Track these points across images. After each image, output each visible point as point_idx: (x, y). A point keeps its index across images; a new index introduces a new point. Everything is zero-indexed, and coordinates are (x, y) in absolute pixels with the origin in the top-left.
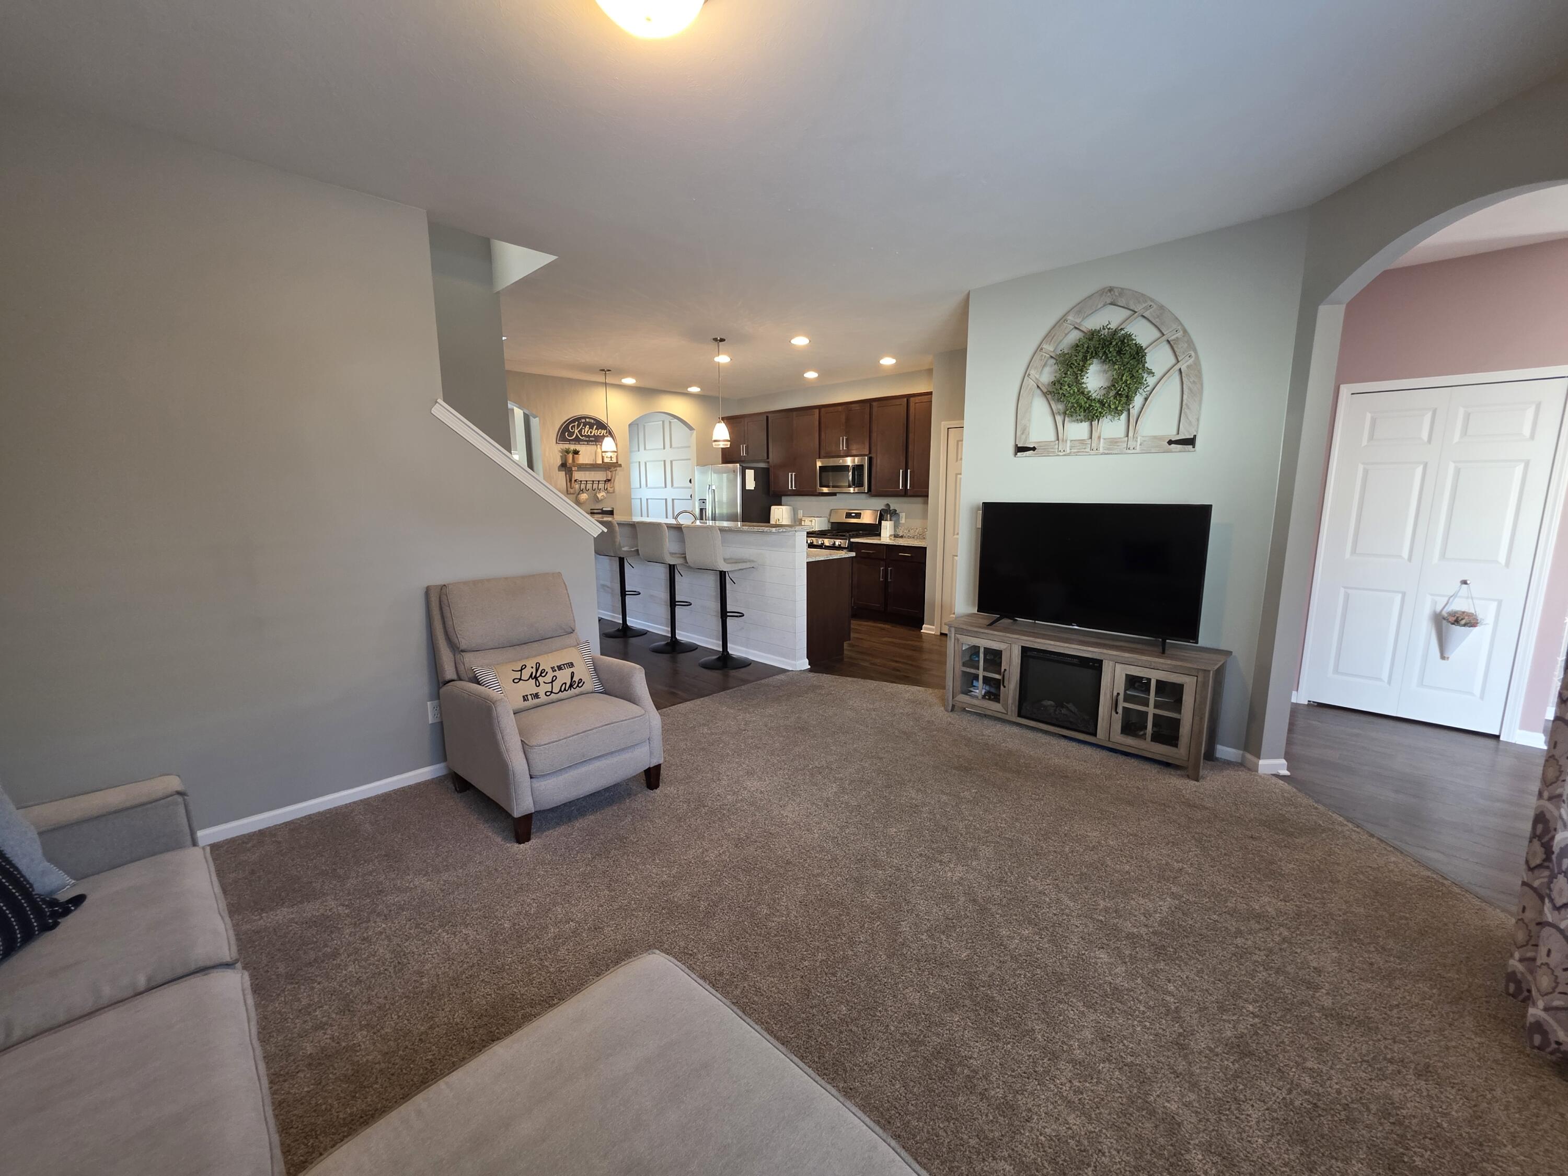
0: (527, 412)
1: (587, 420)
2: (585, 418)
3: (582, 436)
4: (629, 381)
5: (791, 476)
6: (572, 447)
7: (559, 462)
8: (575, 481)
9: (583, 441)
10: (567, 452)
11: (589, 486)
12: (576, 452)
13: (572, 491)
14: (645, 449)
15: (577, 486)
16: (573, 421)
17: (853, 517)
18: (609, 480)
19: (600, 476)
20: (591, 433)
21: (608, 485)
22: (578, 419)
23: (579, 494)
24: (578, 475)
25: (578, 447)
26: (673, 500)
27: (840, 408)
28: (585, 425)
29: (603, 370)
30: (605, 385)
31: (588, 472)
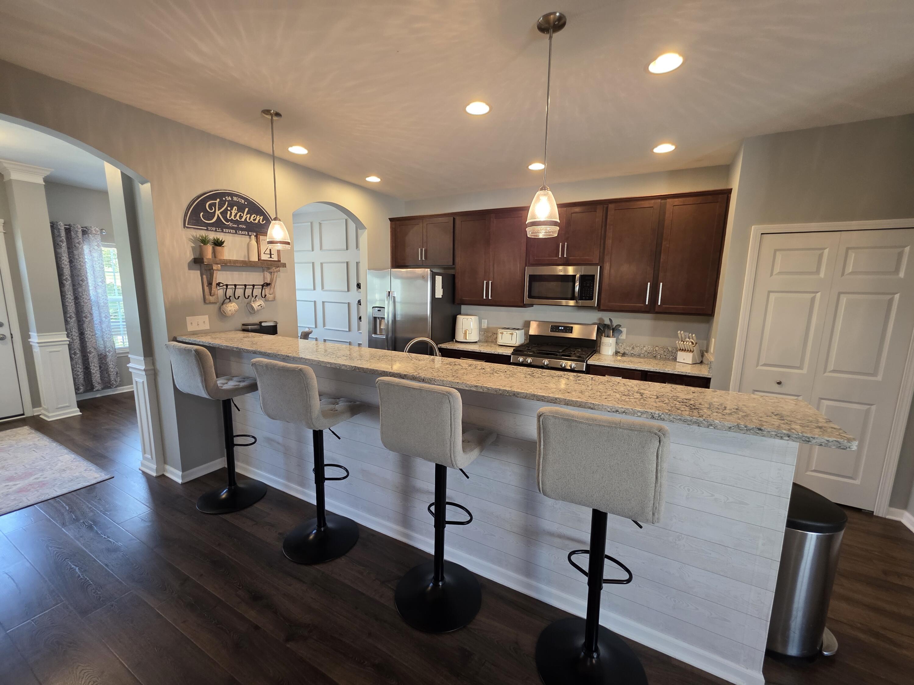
0: (130, 173)
1: (235, 199)
2: (231, 195)
3: (227, 220)
5: (487, 284)
6: (212, 235)
7: (190, 256)
8: (218, 284)
9: (228, 227)
10: (204, 241)
11: (239, 292)
12: (218, 243)
13: (212, 299)
15: (220, 292)
16: (212, 197)
17: (562, 331)
18: (268, 285)
20: (241, 217)
21: (267, 290)
22: (220, 195)
23: (223, 304)
24: (221, 276)
25: (221, 236)
26: (323, 302)
29: (267, 112)
30: (259, 153)
31: (237, 272)
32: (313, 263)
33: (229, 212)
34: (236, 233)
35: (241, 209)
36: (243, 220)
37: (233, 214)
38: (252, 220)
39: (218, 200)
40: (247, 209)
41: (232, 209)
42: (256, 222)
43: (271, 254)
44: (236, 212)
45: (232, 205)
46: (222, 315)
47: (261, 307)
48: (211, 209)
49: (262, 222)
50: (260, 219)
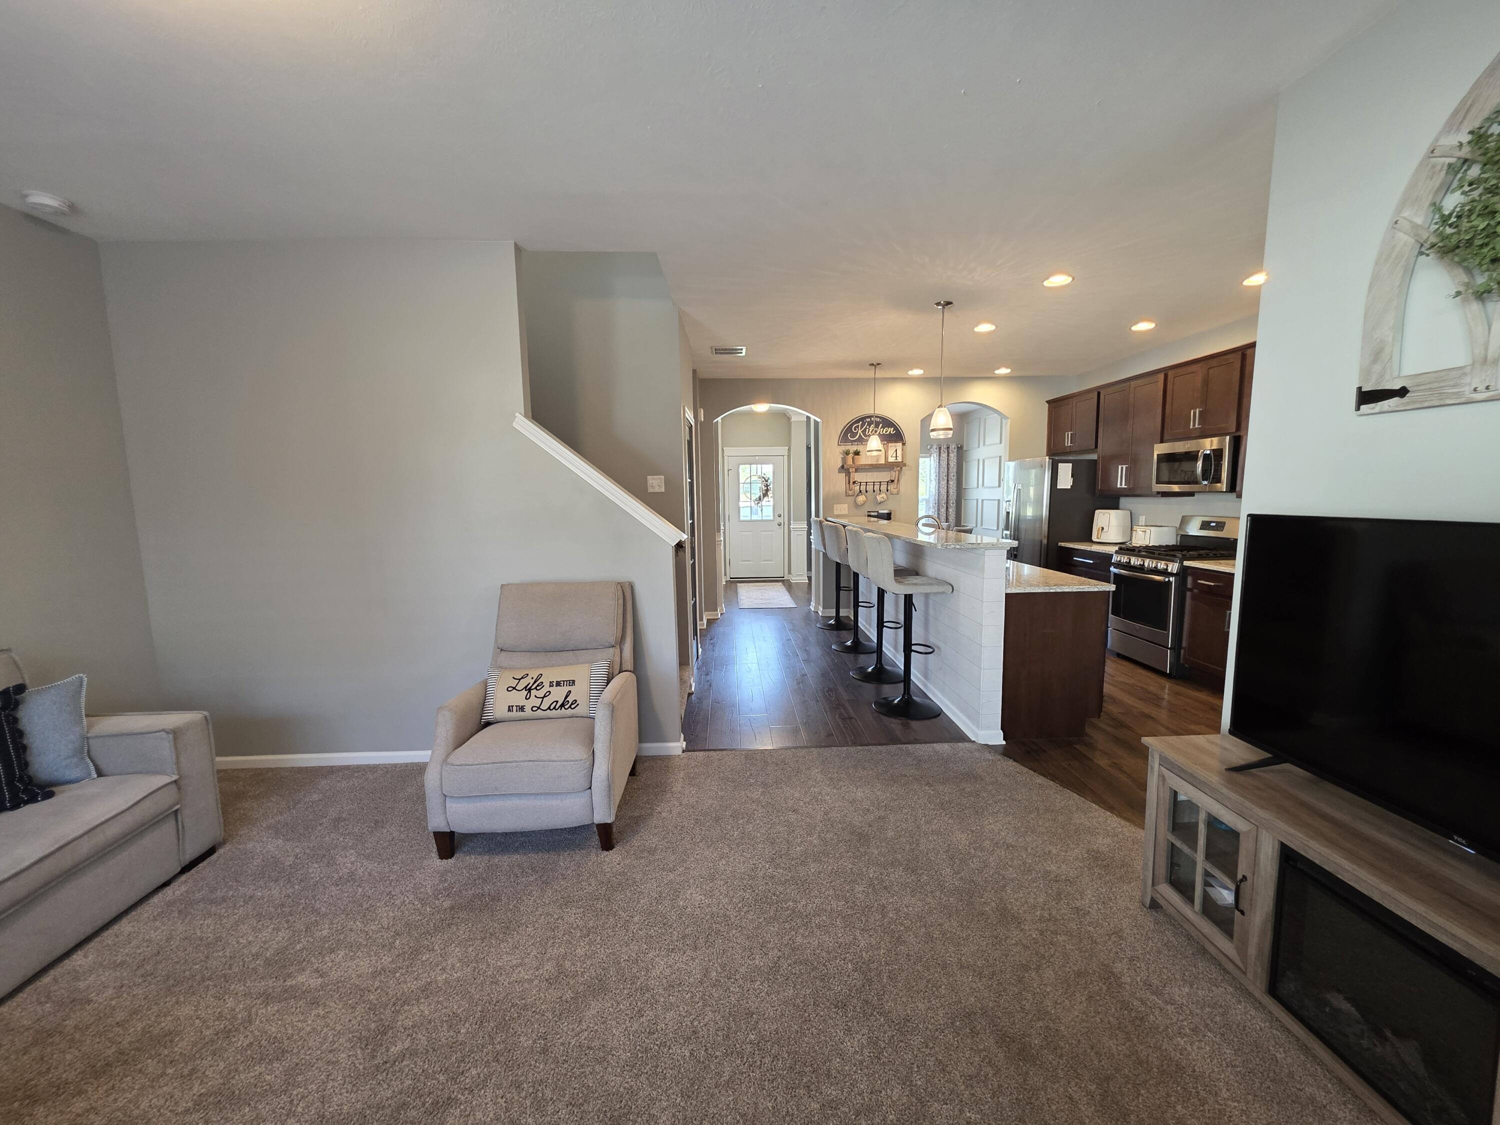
1: (873, 419)
2: (870, 417)
4: (917, 372)
5: (1122, 470)
6: (853, 448)
7: (839, 464)
8: (854, 483)
10: (848, 453)
11: (870, 488)
13: (851, 493)
14: (984, 444)
15: (856, 488)
16: (857, 421)
17: (1212, 529)
18: (892, 481)
19: (885, 476)
20: (876, 431)
21: (891, 487)
22: (862, 419)
23: (857, 496)
24: (858, 477)
25: (859, 448)
27: (1194, 368)
29: (872, 365)
30: (894, 379)
31: (872, 473)
32: (1000, 457)
33: (867, 429)
35: (876, 424)
36: (877, 433)
37: (870, 430)
38: (884, 432)
39: (861, 422)
40: (881, 424)
41: (869, 427)
42: (888, 432)
43: (897, 457)
44: (873, 428)
45: (870, 424)
46: (857, 505)
47: (885, 499)
48: (855, 430)
50: (891, 430)
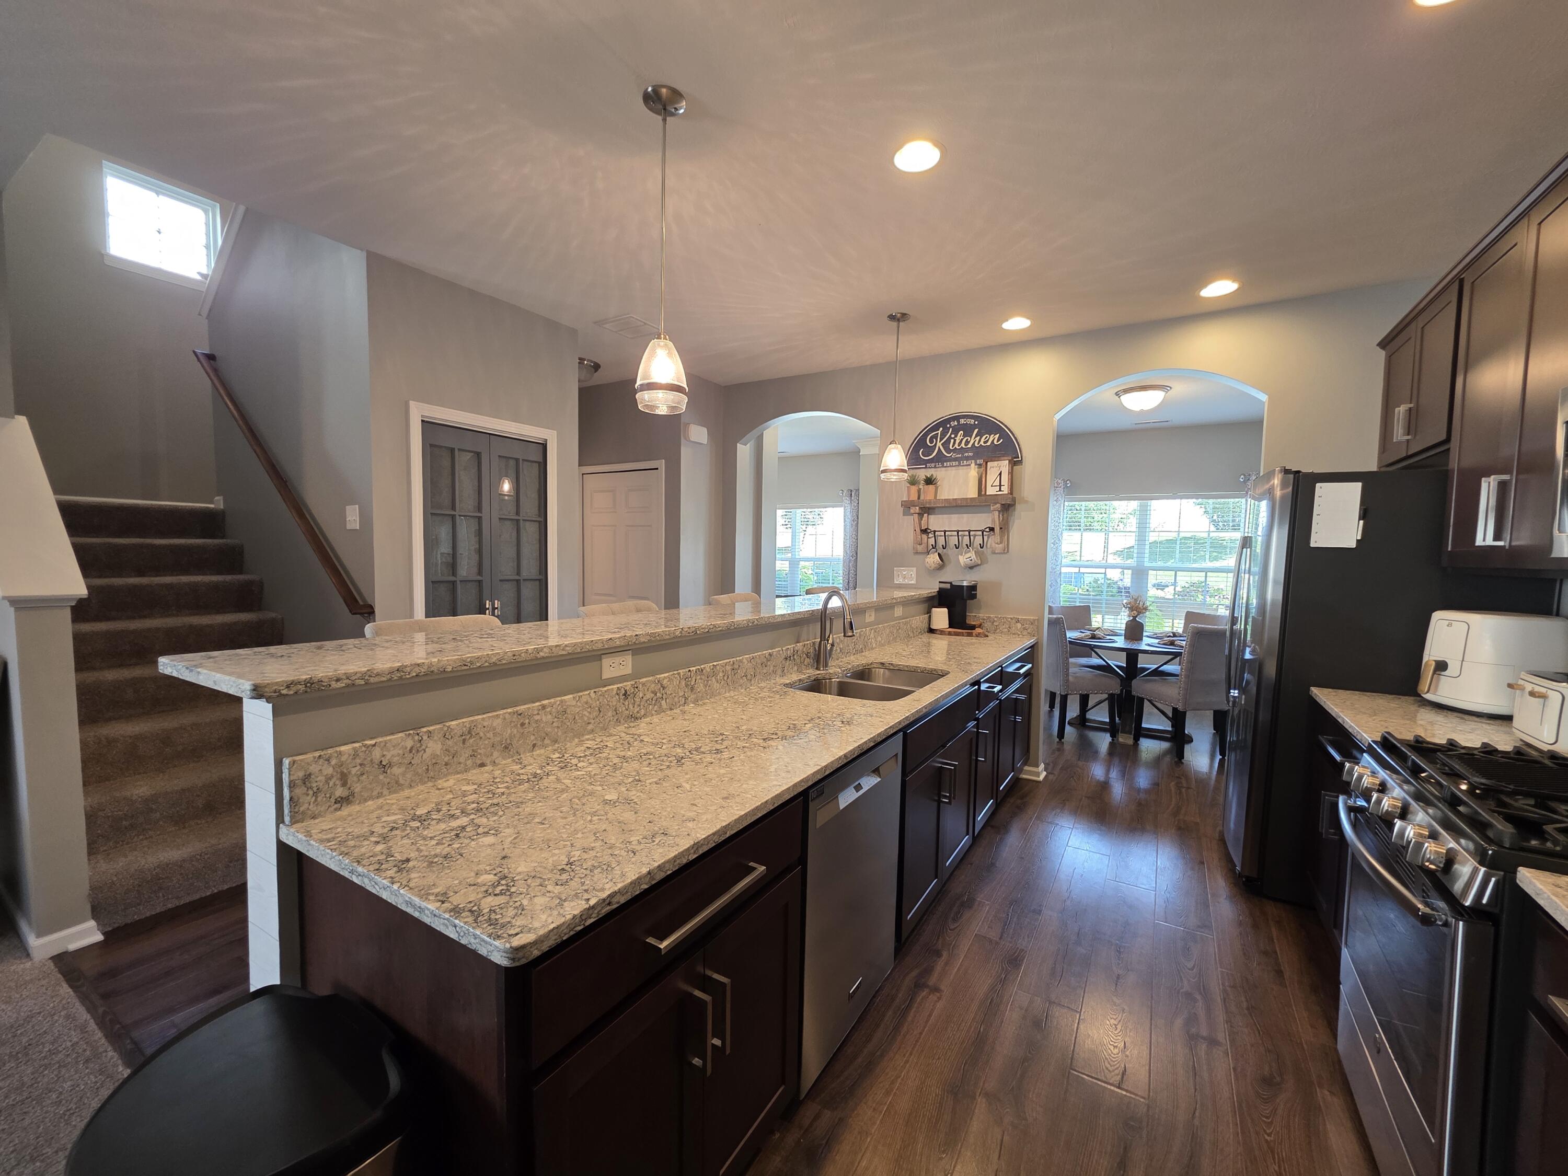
1: (962, 421)
2: (957, 418)
3: (949, 451)
5: (1486, 492)
6: (929, 473)
8: (926, 532)
9: (950, 459)
10: (914, 481)
11: (953, 541)
12: (931, 481)
13: (920, 548)
15: (931, 541)
16: (935, 428)
18: (992, 529)
19: (979, 521)
20: (967, 443)
21: (993, 538)
22: (943, 424)
23: (928, 554)
24: (932, 521)
25: (937, 473)
28: (956, 432)
29: (892, 317)
31: (956, 516)
33: (952, 441)
34: (959, 465)
35: (968, 430)
36: (969, 446)
37: (957, 442)
38: (982, 443)
39: (941, 429)
40: (977, 430)
41: (956, 436)
42: (989, 444)
43: (1000, 486)
44: (962, 437)
45: (957, 430)
47: (971, 560)
48: (932, 442)
49: (997, 442)
50: (994, 438)
